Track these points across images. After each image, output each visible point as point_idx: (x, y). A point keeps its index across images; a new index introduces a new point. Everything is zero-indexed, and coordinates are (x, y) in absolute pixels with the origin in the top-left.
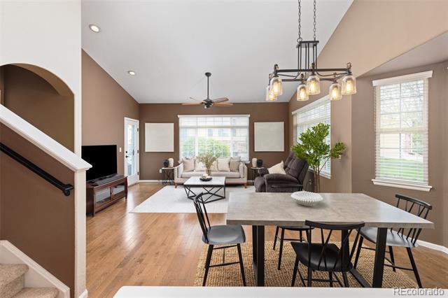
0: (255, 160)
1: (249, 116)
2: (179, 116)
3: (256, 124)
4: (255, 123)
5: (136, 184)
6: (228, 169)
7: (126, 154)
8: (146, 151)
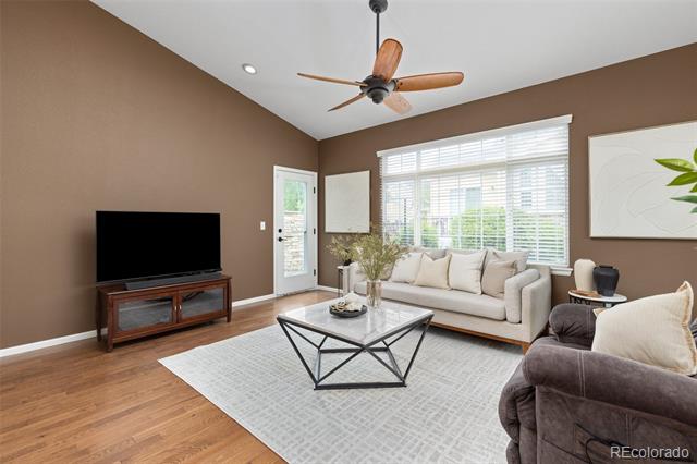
0: (585, 267)
1: (568, 118)
2: (379, 154)
3: (596, 143)
4: (592, 140)
5: (307, 292)
6: (476, 287)
7: (276, 235)
8: (327, 230)
